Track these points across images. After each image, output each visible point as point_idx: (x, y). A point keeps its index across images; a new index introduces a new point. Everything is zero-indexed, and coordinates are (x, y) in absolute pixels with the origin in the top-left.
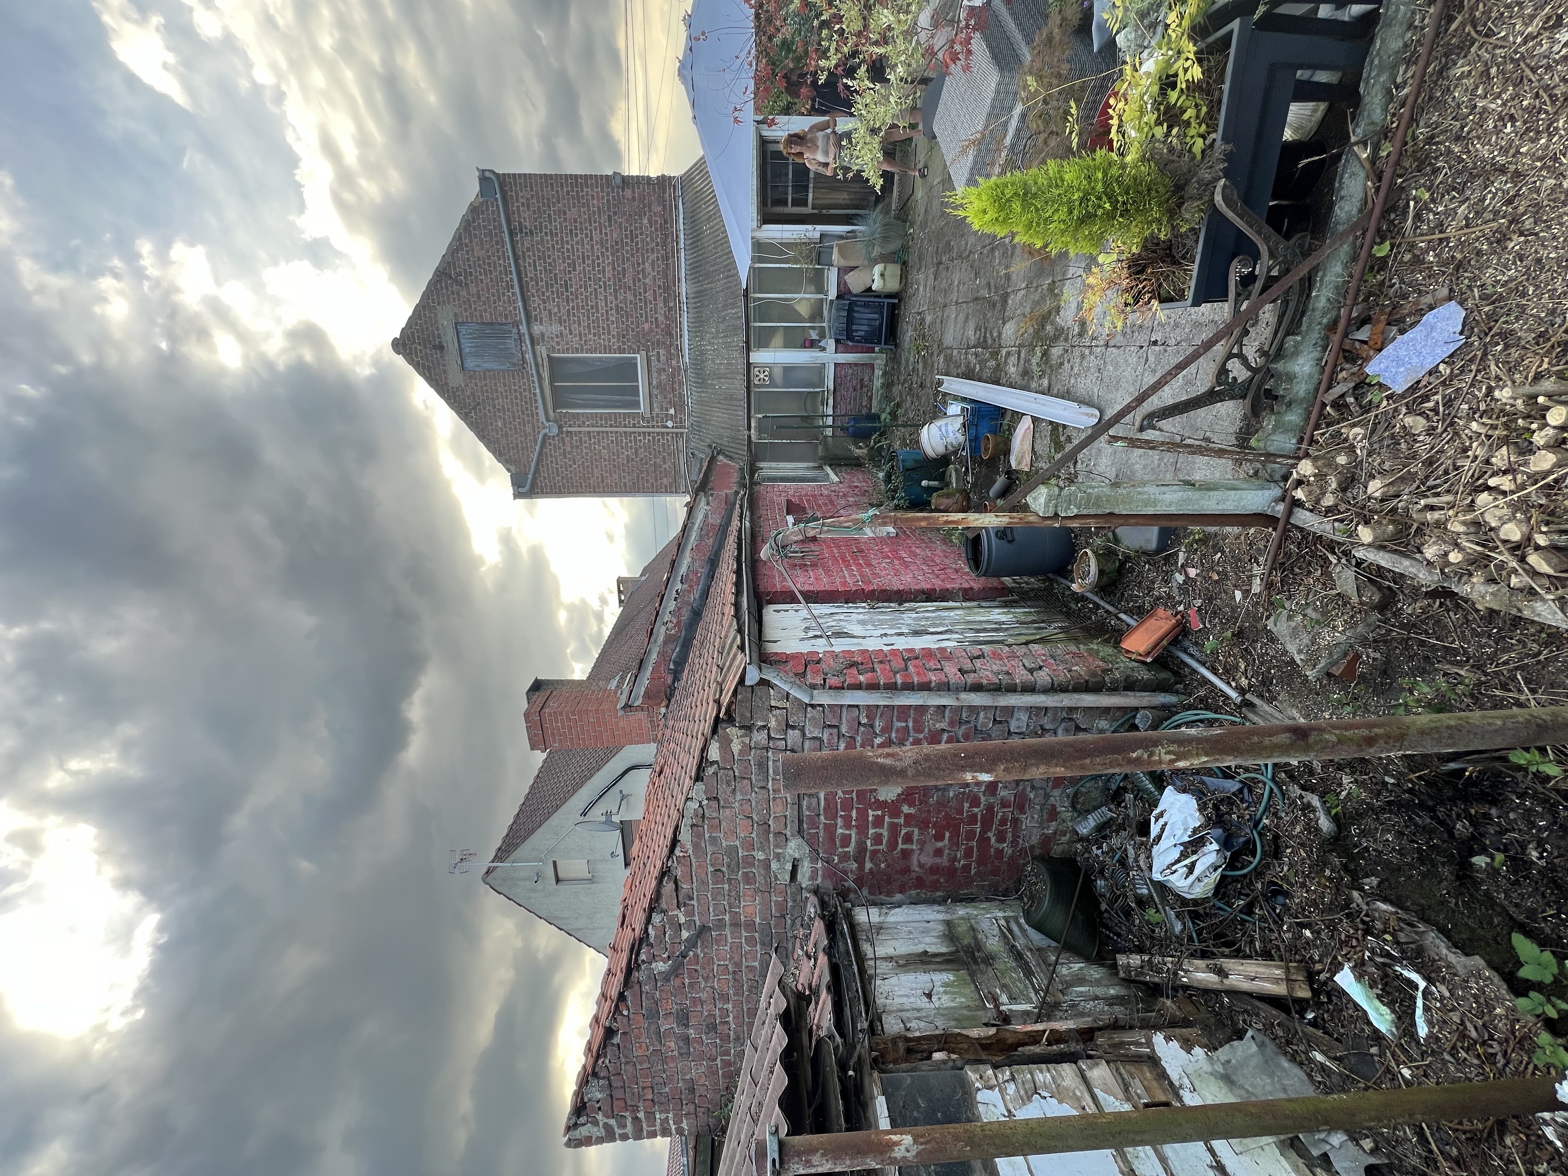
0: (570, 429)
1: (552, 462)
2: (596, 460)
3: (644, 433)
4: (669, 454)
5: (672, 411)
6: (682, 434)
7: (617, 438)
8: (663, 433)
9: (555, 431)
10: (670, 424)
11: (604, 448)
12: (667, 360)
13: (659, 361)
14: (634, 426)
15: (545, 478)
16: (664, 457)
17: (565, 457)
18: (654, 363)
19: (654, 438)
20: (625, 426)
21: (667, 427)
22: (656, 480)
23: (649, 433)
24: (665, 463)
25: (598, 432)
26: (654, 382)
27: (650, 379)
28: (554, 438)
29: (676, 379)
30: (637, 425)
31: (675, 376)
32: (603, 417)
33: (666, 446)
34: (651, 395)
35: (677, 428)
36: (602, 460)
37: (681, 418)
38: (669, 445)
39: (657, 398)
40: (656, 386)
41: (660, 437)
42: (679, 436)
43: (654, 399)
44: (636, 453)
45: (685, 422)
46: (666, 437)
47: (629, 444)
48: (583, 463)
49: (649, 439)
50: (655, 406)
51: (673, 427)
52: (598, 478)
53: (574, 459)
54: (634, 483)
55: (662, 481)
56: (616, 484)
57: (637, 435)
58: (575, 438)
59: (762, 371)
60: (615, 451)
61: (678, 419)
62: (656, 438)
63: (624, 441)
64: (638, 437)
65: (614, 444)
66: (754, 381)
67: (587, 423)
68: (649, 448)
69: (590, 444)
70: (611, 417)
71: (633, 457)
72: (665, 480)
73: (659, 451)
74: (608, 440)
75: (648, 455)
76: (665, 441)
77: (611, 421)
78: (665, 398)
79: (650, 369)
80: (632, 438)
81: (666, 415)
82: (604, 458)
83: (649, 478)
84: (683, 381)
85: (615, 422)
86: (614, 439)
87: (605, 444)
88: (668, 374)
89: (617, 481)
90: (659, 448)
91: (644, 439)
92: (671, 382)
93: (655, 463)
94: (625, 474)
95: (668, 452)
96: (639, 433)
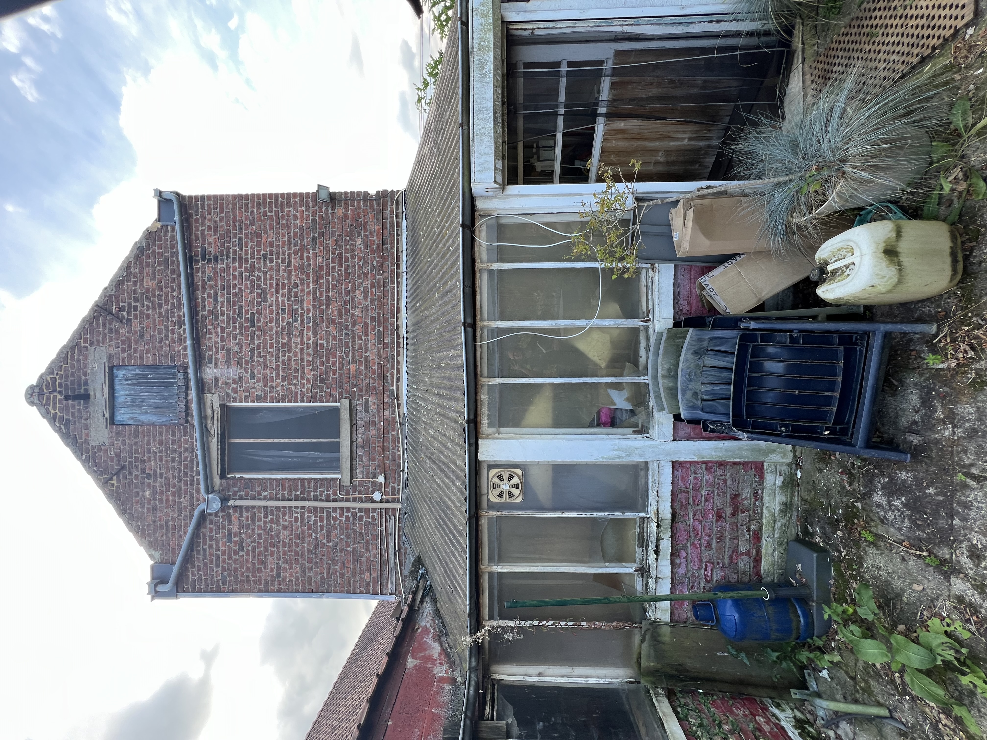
0: (239, 503)
1: (211, 547)
2: (272, 545)
3: (342, 509)
4: (375, 538)
5: (381, 479)
6: (394, 510)
7: (303, 515)
8: (367, 510)
9: (216, 505)
10: (377, 496)
11: (284, 528)
12: (378, 410)
13: (367, 411)
14: (328, 500)
15: (199, 569)
16: (367, 542)
17: (230, 541)
18: (360, 414)
19: (354, 516)
20: (316, 499)
21: (372, 501)
22: (354, 574)
23: (348, 510)
24: (368, 550)
25: (278, 508)
26: (359, 440)
27: (354, 435)
28: (216, 514)
29: (389, 435)
30: (332, 497)
31: (388, 431)
32: (287, 485)
33: (371, 526)
34: (354, 456)
35: (387, 501)
36: (280, 545)
37: (394, 488)
38: (375, 525)
39: (361, 460)
40: (361, 444)
41: (363, 514)
42: (390, 513)
43: (357, 462)
44: (328, 535)
45: (399, 494)
46: (371, 514)
47: (319, 524)
48: (254, 548)
49: (347, 517)
50: (358, 471)
51: (381, 501)
52: (272, 570)
53: (242, 543)
54: (322, 578)
55: (363, 576)
56: (297, 579)
57: (331, 510)
58: (245, 514)
59: (506, 476)
60: (299, 532)
61: (389, 490)
62: (358, 515)
63: (313, 519)
64: (332, 514)
65: (299, 524)
66: (488, 496)
67: (264, 494)
68: (347, 528)
69: (265, 522)
70: (297, 486)
71: (324, 541)
72: (367, 574)
73: (361, 533)
74: (290, 517)
75: (345, 539)
76: (370, 520)
77: (296, 490)
78: (373, 460)
79: (354, 422)
80: (325, 515)
81: (374, 484)
82: (283, 541)
83: (345, 571)
84: (399, 438)
85: (303, 493)
86: (299, 515)
87: (286, 523)
88: (379, 429)
89: (299, 575)
90: (361, 529)
91: (341, 516)
92: (382, 440)
93: (354, 550)
94: (311, 565)
95: (374, 535)
96: (335, 509)
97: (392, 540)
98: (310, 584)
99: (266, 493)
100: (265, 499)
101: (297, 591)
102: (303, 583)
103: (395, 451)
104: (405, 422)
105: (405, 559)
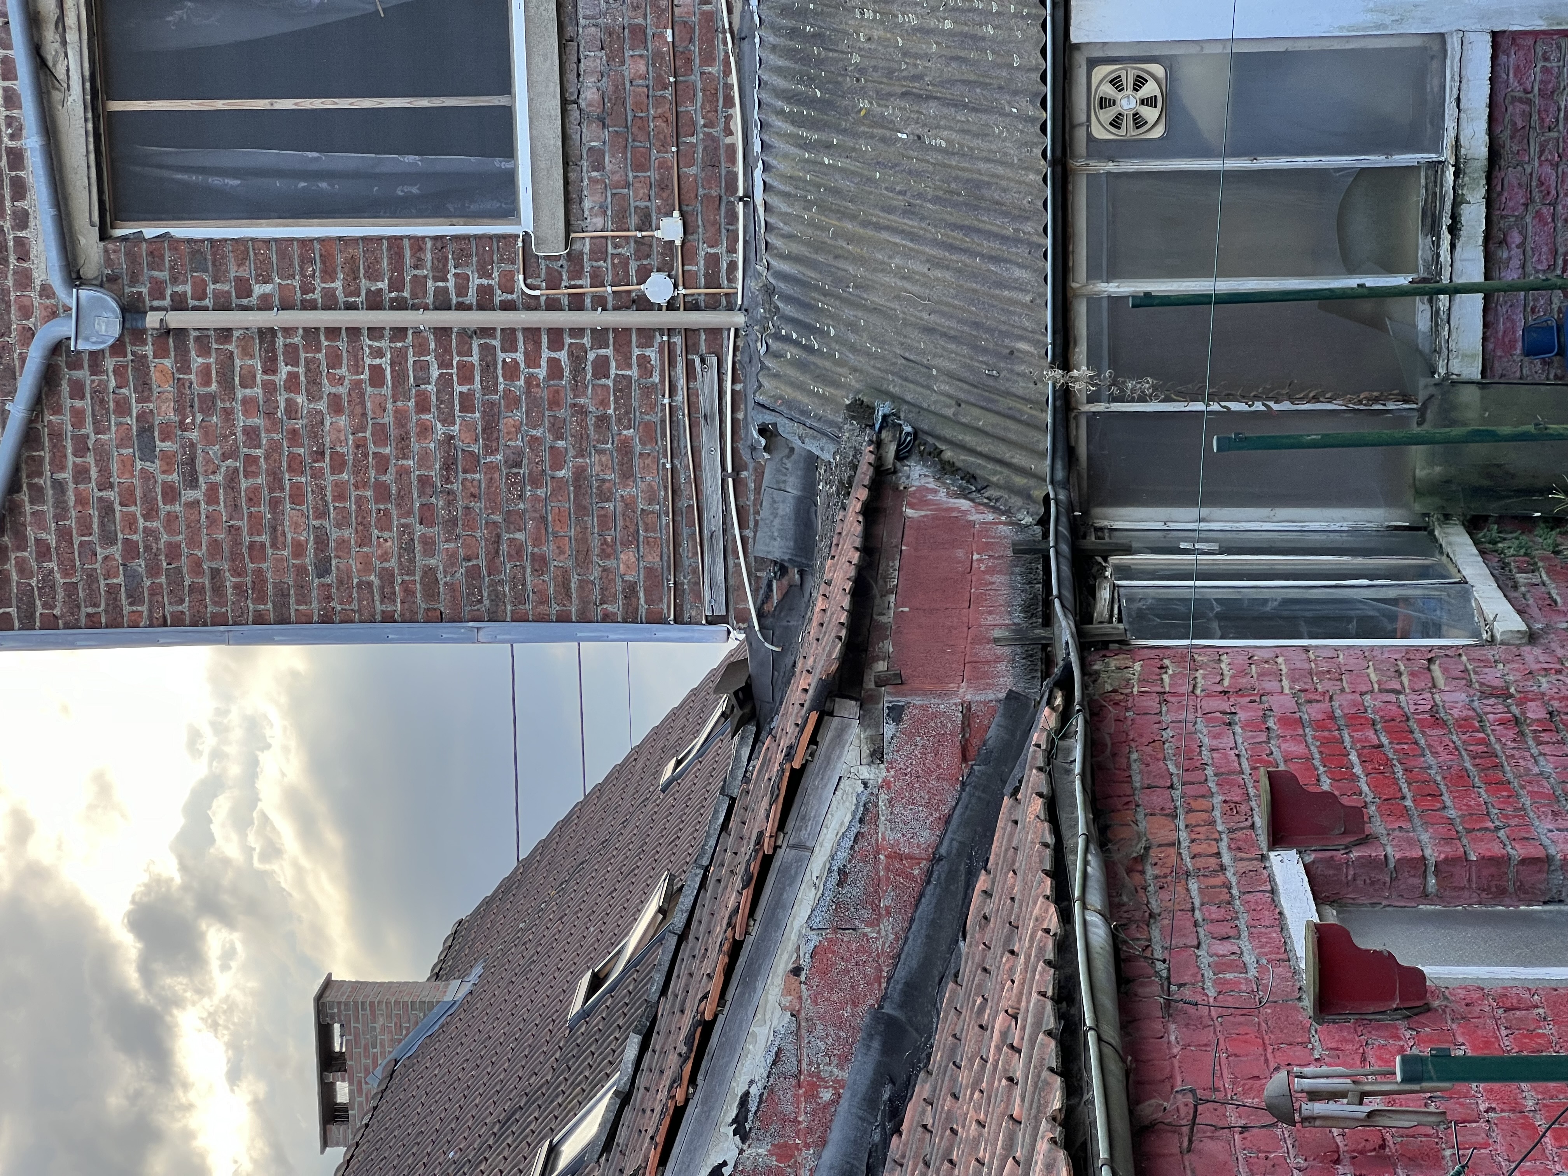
0: (177, 320)
1: (81, 474)
2: (296, 465)
3: (532, 334)
4: (649, 433)
5: (669, 230)
6: (715, 333)
7: (399, 359)
8: (622, 334)
9: (105, 326)
10: (657, 289)
11: (336, 405)
14: (485, 303)
15: (43, 551)
16: (625, 448)
17: (147, 451)
19: (578, 359)
20: (443, 304)
21: (643, 304)
22: (583, 558)
23: (556, 335)
24: (627, 474)
25: (311, 333)
26: (590, 95)
27: (572, 77)
29: (695, 77)
30: (499, 296)
31: (689, 61)
32: (340, 260)
33: (635, 393)
34: (574, 152)
35: (693, 306)
36: (325, 464)
37: (713, 261)
38: (648, 391)
39: (599, 166)
40: (596, 111)
41: (609, 352)
42: (703, 348)
43: (586, 173)
44: (490, 428)
45: (731, 280)
46: (636, 352)
47: (458, 389)
48: (232, 477)
49: (554, 363)
50: (587, 204)
51: (671, 306)
52: (299, 549)
53: (192, 460)
54: (473, 574)
55: (610, 563)
56: (387, 577)
57: (496, 343)
58: (197, 362)
59: (1128, 81)
60: (388, 419)
61: (699, 268)
62: (591, 356)
63: (435, 373)
64: (501, 356)
65: (387, 390)
66: (1089, 126)
67: (259, 290)
68: (555, 403)
69: (270, 388)
70: (378, 261)
71: (474, 448)
72: (627, 556)
73: (603, 419)
74: (356, 368)
75: (549, 437)
76: (634, 372)
77: (373, 275)
78: (640, 166)
79: (570, 31)
80: (475, 359)
81: (643, 247)
82: (334, 455)
83: (548, 549)
84: (729, 87)
85: (396, 285)
86: (385, 362)
87: (342, 390)
88: (658, 55)
89: (393, 563)
90: (604, 403)
91: (532, 360)
92: (668, 93)
93: (579, 475)
94: (434, 531)
95: (647, 424)
96: (509, 336)
97: (711, 437)
98: (431, 591)
99: (267, 288)
100: (265, 304)
101: (388, 618)
102: (409, 592)
103: (715, 131)
104: (752, 29)
105: (758, 502)
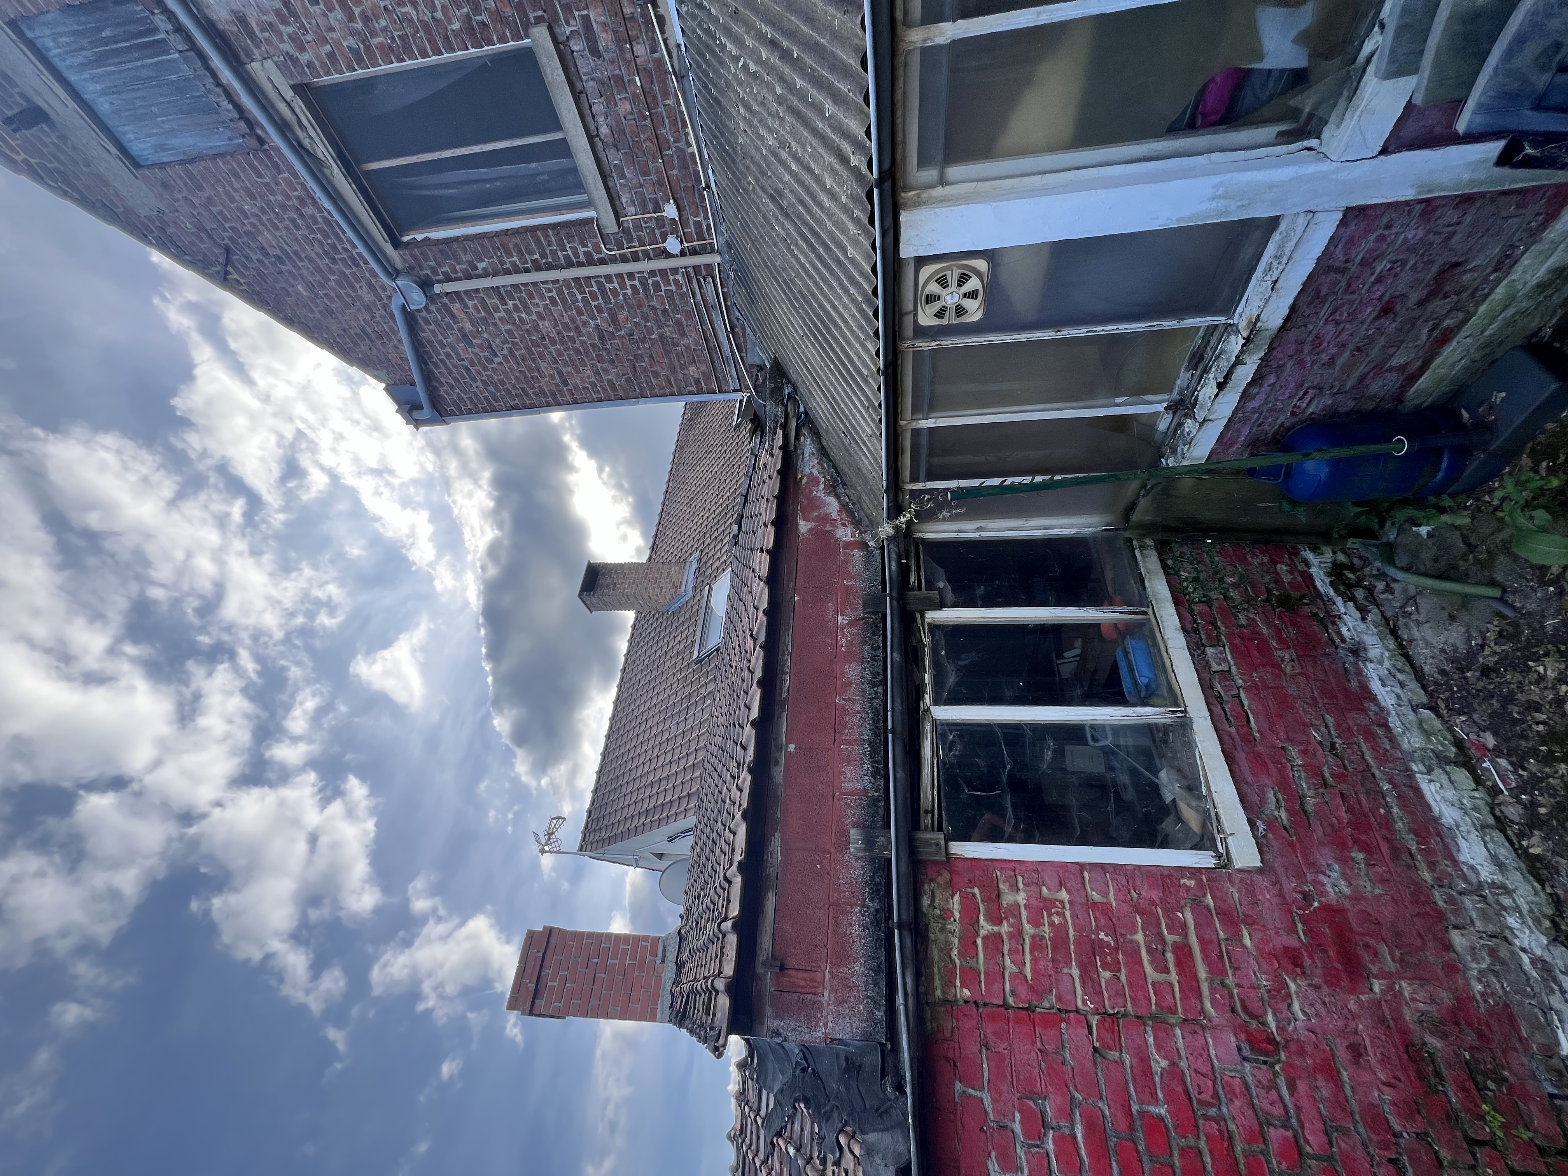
0: (449, 287)
1: (448, 356)
2: (536, 344)
3: (619, 275)
4: (689, 315)
5: (670, 211)
6: (709, 267)
7: (560, 292)
8: (663, 272)
9: (417, 299)
10: (673, 245)
11: (540, 316)
12: (619, 42)
13: (595, 52)
14: (591, 263)
15: (451, 386)
16: (679, 323)
17: (471, 344)
18: (585, 65)
19: (644, 284)
20: (570, 265)
21: (667, 254)
22: (673, 370)
23: (631, 276)
24: (683, 334)
25: (515, 286)
26: (604, 130)
27: (589, 118)
28: (426, 308)
29: (661, 109)
30: (596, 257)
31: (655, 98)
32: (511, 246)
33: (676, 298)
34: (607, 169)
35: (694, 252)
36: (547, 342)
37: (698, 225)
38: (683, 296)
39: (622, 176)
40: (609, 140)
41: (658, 279)
42: (704, 273)
43: (617, 182)
44: (614, 320)
45: (710, 235)
46: (671, 278)
47: (593, 304)
48: (510, 351)
49: (633, 287)
50: (624, 200)
51: (683, 253)
52: (552, 377)
53: (490, 346)
54: (628, 380)
55: (685, 371)
56: (594, 385)
57: (603, 280)
58: (470, 303)
59: (953, 277)
60: (567, 320)
61: (692, 229)
62: (650, 281)
63: (580, 297)
64: (607, 286)
65: (560, 307)
66: (915, 315)
67: (481, 266)
68: (640, 306)
69: (507, 311)
70: (529, 243)
71: (610, 329)
72: (692, 369)
73: (665, 311)
74: (542, 298)
75: (643, 322)
76: (673, 288)
77: (531, 253)
78: (645, 173)
79: (579, 86)
80: (595, 288)
81: (660, 221)
82: (549, 337)
83: (657, 368)
84: (681, 113)
85: (543, 255)
86: (554, 294)
87: (541, 309)
88: (635, 96)
89: (593, 379)
90: (663, 303)
91: (623, 286)
92: (648, 122)
93: (662, 337)
94: (605, 365)
95: (686, 311)
96: (608, 278)
97: (717, 316)
98: (613, 387)
99: (484, 264)
100: (486, 274)
101: (600, 400)
102: (604, 390)
103: (682, 145)
104: (687, 71)
105: (745, 342)
